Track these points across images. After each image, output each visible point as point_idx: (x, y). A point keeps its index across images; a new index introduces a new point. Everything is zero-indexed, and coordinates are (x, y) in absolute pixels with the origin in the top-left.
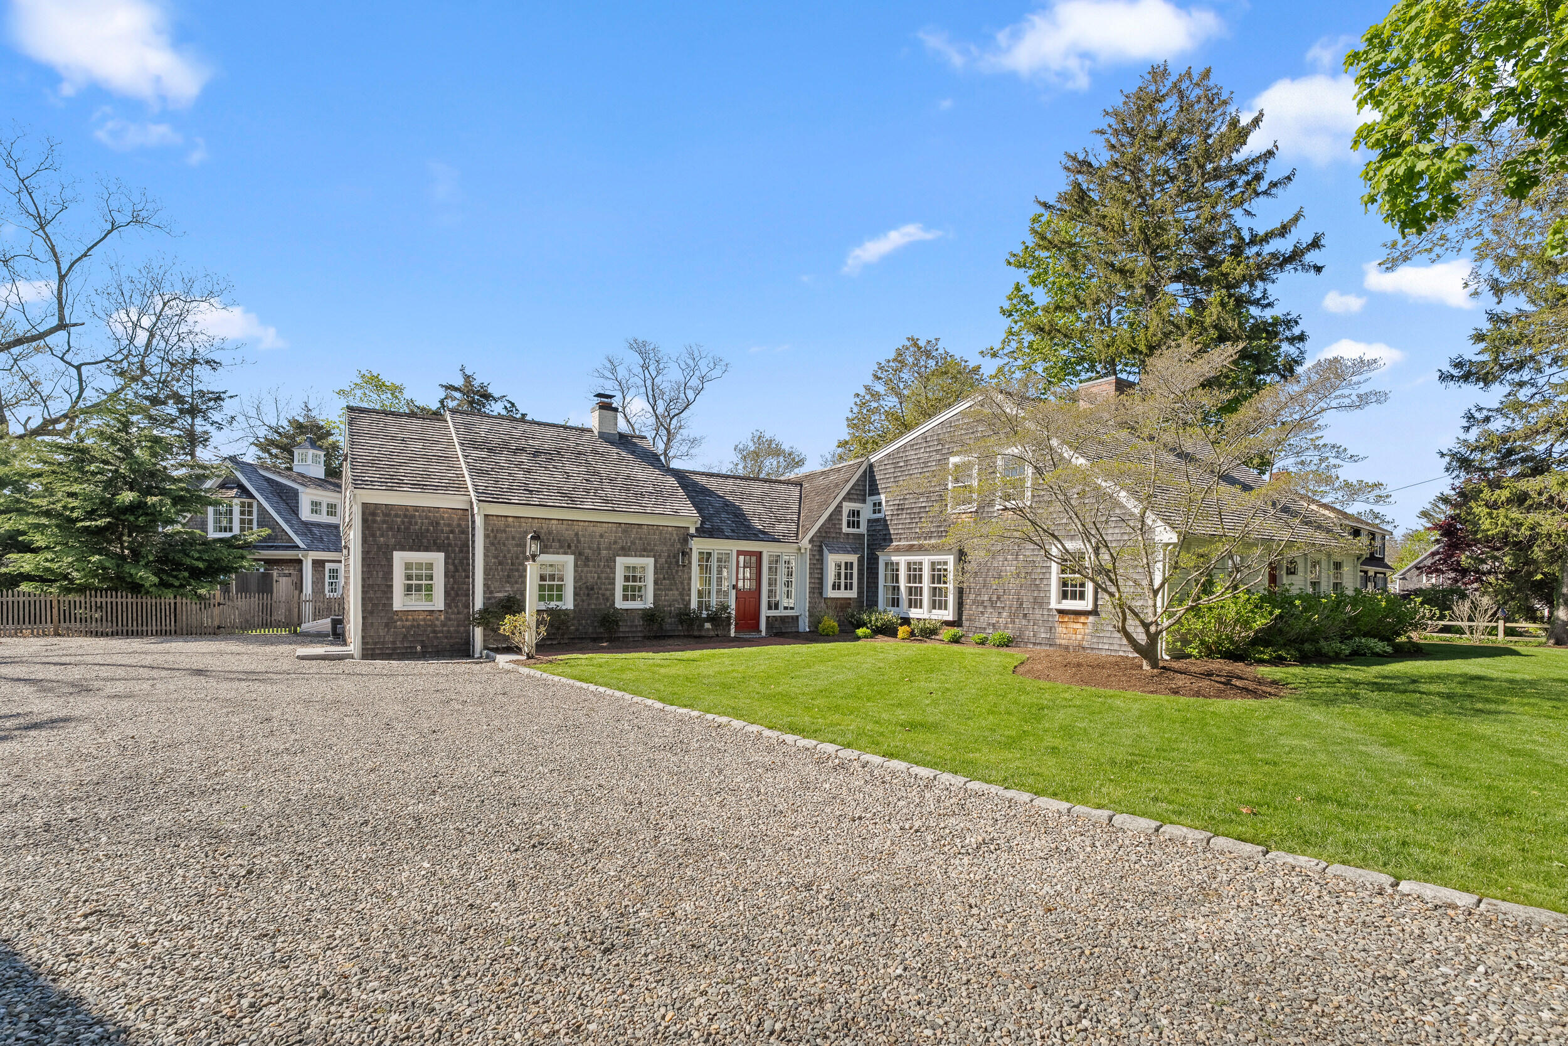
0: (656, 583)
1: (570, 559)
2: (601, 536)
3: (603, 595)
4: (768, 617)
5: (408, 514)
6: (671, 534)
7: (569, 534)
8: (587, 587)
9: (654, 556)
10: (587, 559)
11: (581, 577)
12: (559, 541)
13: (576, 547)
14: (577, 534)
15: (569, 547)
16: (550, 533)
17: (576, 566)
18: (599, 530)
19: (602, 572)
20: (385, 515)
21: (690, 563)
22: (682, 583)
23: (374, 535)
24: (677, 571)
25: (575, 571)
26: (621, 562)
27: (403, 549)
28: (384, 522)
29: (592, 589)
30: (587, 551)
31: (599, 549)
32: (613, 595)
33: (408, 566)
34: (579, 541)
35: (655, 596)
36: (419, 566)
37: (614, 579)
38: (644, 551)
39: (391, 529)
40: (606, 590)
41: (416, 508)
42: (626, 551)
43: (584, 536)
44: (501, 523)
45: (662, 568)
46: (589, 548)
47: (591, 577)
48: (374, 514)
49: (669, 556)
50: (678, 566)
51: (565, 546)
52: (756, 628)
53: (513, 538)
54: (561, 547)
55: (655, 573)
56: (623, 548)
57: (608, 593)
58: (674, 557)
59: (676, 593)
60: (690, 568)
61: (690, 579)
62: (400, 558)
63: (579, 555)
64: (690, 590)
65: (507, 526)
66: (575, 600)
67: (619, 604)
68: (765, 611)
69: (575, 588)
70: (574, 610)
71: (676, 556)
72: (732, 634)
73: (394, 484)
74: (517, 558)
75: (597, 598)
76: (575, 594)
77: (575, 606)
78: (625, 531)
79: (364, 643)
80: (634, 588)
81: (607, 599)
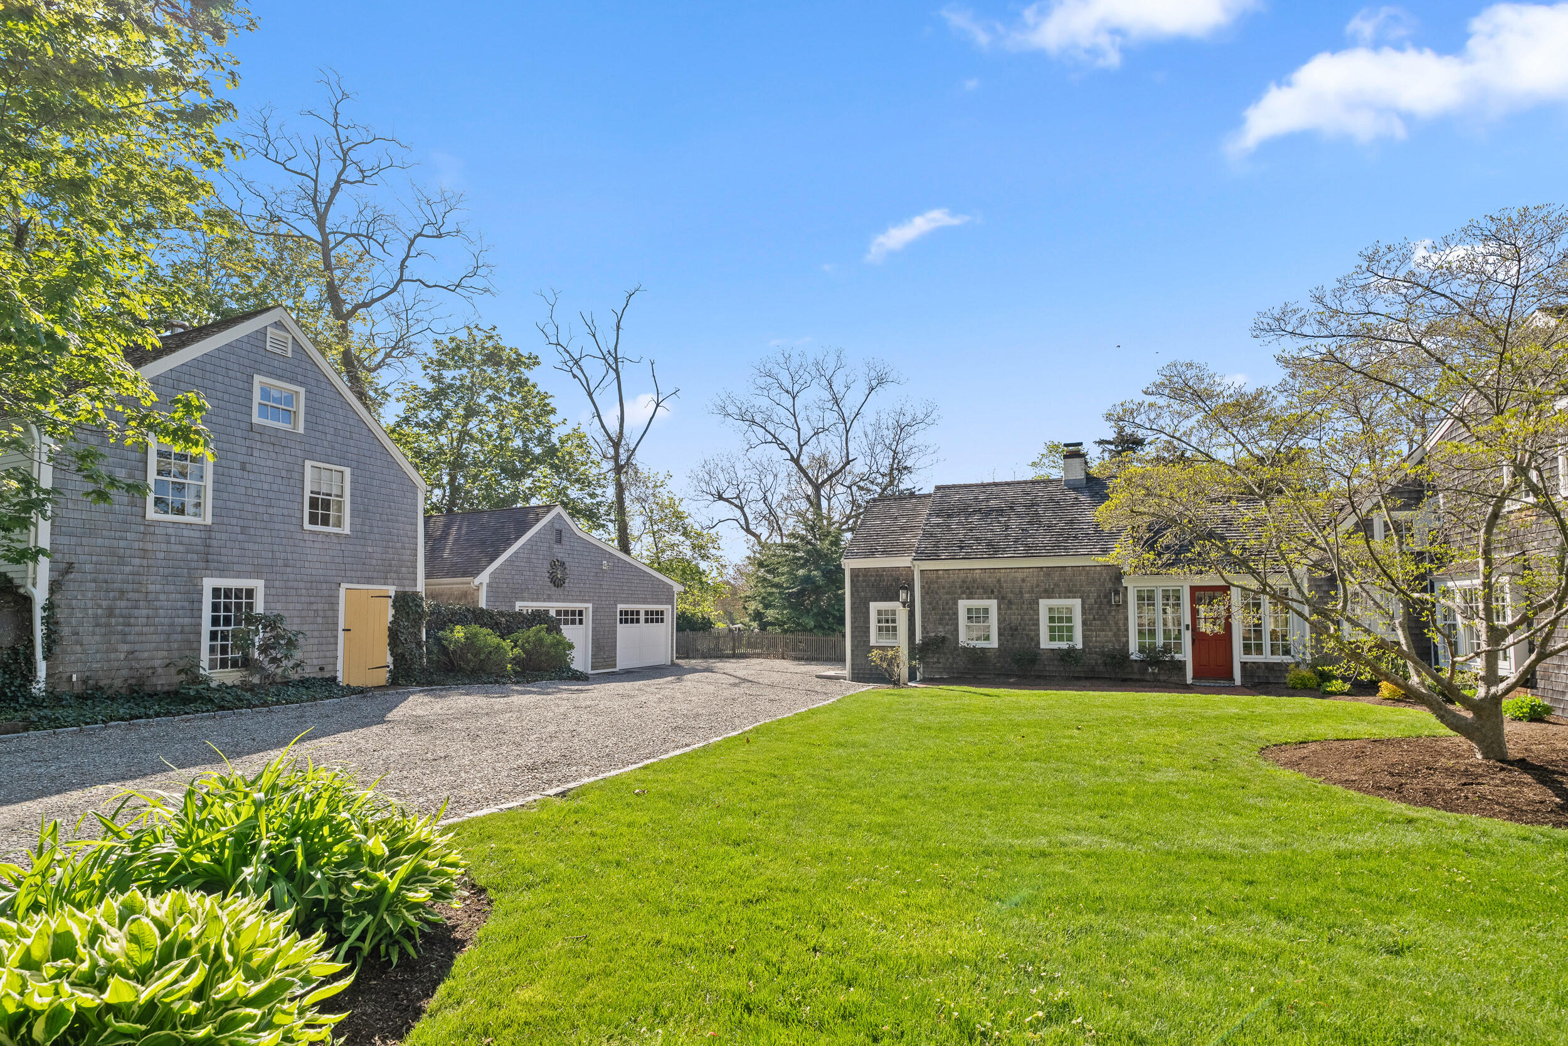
0: (1084, 623)
1: (992, 604)
2: (1023, 581)
3: (1028, 635)
4: (1244, 664)
5: (879, 573)
6: (1100, 574)
7: (991, 581)
8: (1011, 628)
9: (1081, 597)
10: (1010, 602)
11: (1005, 619)
12: (983, 588)
13: (999, 591)
14: (999, 581)
15: (992, 592)
16: (974, 581)
17: (999, 609)
18: (1019, 575)
19: (1025, 614)
20: (864, 576)
21: (1125, 602)
22: (1116, 623)
23: (857, 591)
24: (1109, 612)
25: (999, 614)
26: (1044, 604)
27: (876, 600)
28: (864, 581)
29: (1016, 630)
30: (1010, 595)
31: (1021, 592)
32: (1038, 635)
33: (879, 613)
34: (1001, 587)
35: (1084, 637)
36: (886, 612)
37: (1038, 620)
38: (1070, 593)
39: (868, 586)
40: (1031, 630)
41: (884, 569)
42: (1049, 594)
43: (1005, 582)
44: (933, 576)
45: (1091, 609)
46: (1012, 592)
47: (1015, 619)
48: (857, 576)
49: (1099, 596)
50: (1111, 605)
51: (988, 593)
52: (1231, 678)
53: (944, 588)
54: (985, 593)
55: (1083, 613)
56: (1046, 591)
57: (1032, 633)
58: (1105, 597)
59: (1110, 634)
60: (1126, 608)
61: (1127, 619)
62: (874, 607)
63: (1001, 599)
64: (1127, 630)
65: (938, 578)
66: (999, 640)
67: (1045, 643)
68: (1238, 656)
69: (999, 629)
70: (999, 649)
71: (1107, 596)
72: (1189, 681)
73: (871, 554)
74: (947, 604)
75: (1022, 638)
76: (1000, 635)
77: (1000, 645)
78: (1048, 575)
79: (853, 669)
80: (1061, 629)
81: (1032, 639)
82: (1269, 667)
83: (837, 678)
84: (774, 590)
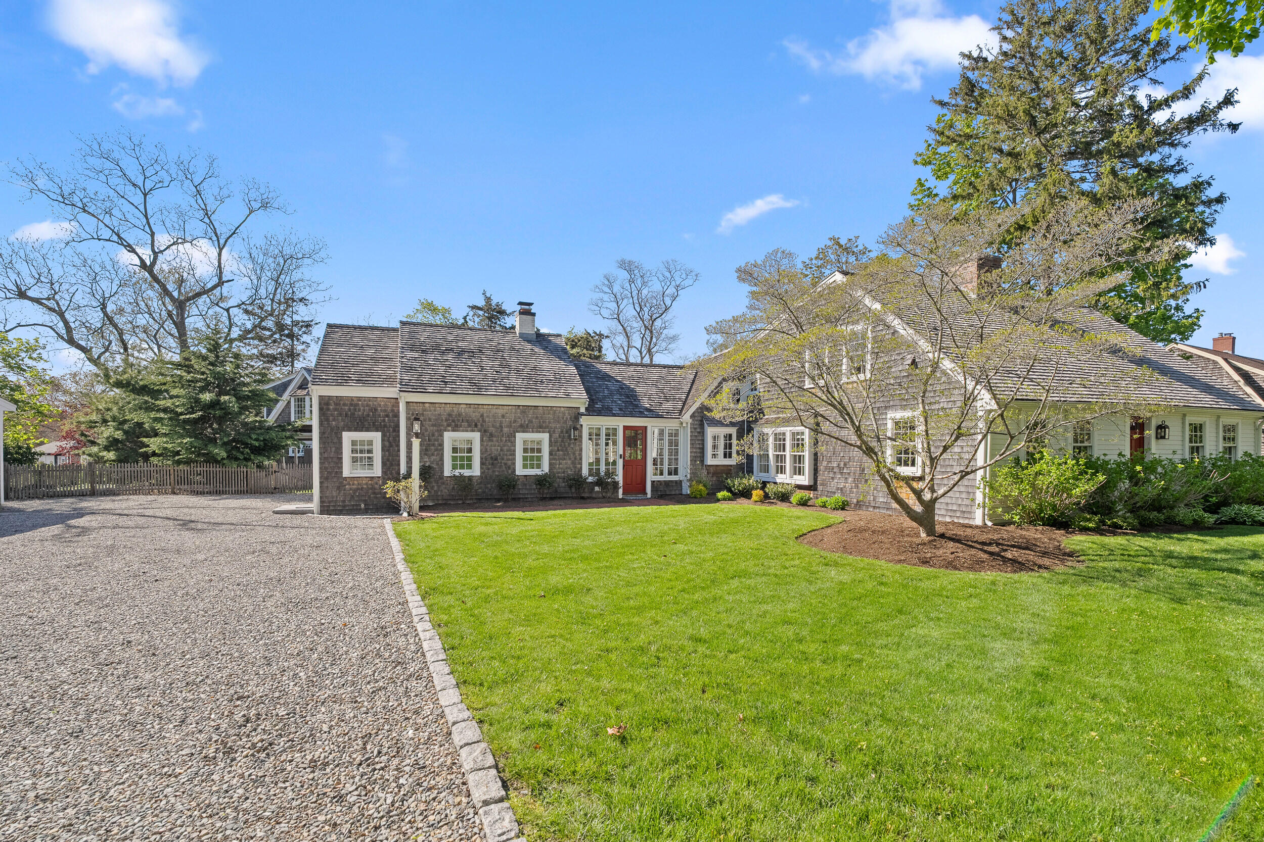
0: (551, 454)
1: (476, 436)
2: (503, 416)
3: (506, 464)
4: (653, 482)
5: (353, 402)
6: (564, 414)
7: (475, 416)
8: (492, 458)
9: (549, 432)
10: (491, 435)
11: (486, 450)
12: (467, 421)
13: (482, 425)
14: (482, 416)
15: (476, 425)
16: (460, 415)
17: (482, 440)
18: (500, 411)
19: (504, 446)
20: (336, 404)
21: (581, 437)
22: (574, 454)
23: (327, 420)
24: (569, 444)
25: (481, 445)
26: (520, 437)
27: (350, 430)
28: (335, 410)
29: (496, 459)
30: (492, 429)
31: (501, 427)
32: (514, 464)
33: (354, 443)
34: (484, 421)
35: (550, 464)
36: (362, 443)
37: (514, 451)
38: (540, 428)
39: (340, 415)
40: (508, 460)
41: (359, 399)
42: (524, 428)
43: (488, 416)
44: (419, 408)
45: (556, 442)
46: (493, 426)
47: (495, 450)
48: (328, 404)
49: (562, 432)
50: (571, 439)
51: (473, 426)
52: (644, 492)
53: (430, 420)
54: (469, 426)
55: (550, 445)
56: (521, 426)
57: (510, 462)
58: (567, 432)
59: (569, 462)
60: (581, 441)
61: (581, 450)
62: (348, 437)
63: (484, 432)
64: (581, 459)
65: (425, 410)
66: (481, 468)
67: (520, 471)
68: (651, 477)
69: (481, 458)
70: (481, 477)
71: (568, 431)
72: (620, 496)
73: (343, 380)
74: (433, 435)
75: (501, 467)
76: (482, 464)
77: (482, 473)
78: (523, 412)
79: (322, 502)
80: (532, 458)
81: (509, 468)
82: (667, 483)
83: (303, 513)
84: (162, 415)
